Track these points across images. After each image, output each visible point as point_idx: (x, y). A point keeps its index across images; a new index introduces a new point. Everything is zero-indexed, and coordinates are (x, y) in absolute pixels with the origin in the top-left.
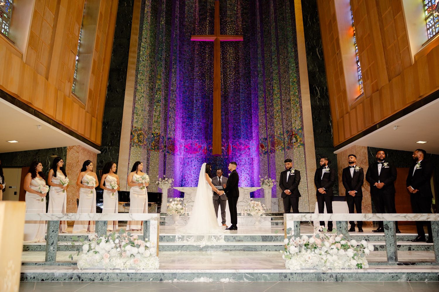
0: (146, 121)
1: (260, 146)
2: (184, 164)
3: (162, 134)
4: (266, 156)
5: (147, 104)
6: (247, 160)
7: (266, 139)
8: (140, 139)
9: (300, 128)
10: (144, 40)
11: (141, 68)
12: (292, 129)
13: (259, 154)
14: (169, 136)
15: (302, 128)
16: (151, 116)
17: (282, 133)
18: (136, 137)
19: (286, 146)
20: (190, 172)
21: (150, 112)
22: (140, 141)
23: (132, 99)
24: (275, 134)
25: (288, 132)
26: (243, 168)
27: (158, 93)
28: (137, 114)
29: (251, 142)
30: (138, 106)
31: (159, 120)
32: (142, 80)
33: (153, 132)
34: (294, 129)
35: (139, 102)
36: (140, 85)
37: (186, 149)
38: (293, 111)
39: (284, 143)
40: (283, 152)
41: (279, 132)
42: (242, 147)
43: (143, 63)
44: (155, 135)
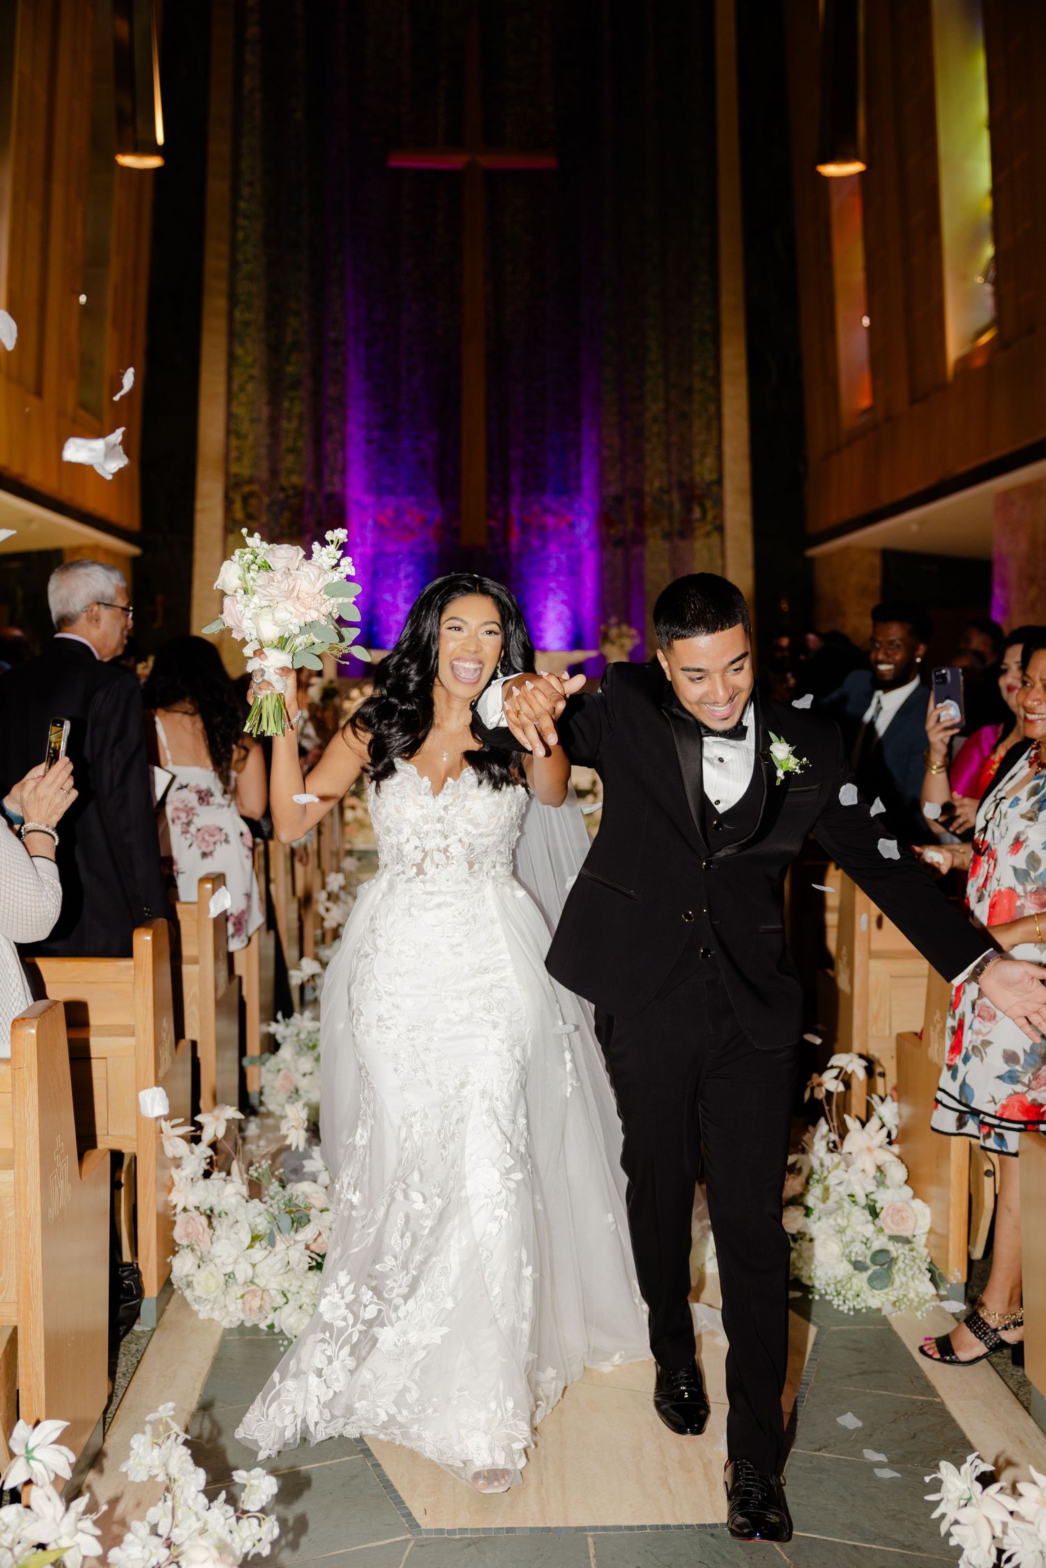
0: (264, 451)
1: (605, 520)
2: (375, 574)
3: (311, 487)
4: (619, 552)
5: (264, 399)
6: (563, 557)
7: (619, 500)
8: (250, 510)
9: (714, 477)
10: (246, 191)
11: (243, 287)
12: (692, 479)
13: (601, 543)
14: (329, 489)
15: (720, 481)
16: (275, 434)
17: (666, 487)
18: (238, 505)
19: (677, 526)
20: (395, 597)
21: (274, 421)
22: (249, 516)
23: (221, 388)
24: (647, 488)
25: (681, 485)
26: (553, 585)
27: (294, 357)
28: (239, 435)
29: (576, 505)
30: (239, 410)
31: (300, 443)
32: (247, 324)
33: (285, 483)
34: (698, 479)
35: (243, 397)
36: (242, 344)
37: (379, 527)
38: (698, 424)
39: (670, 518)
40: (667, 545)
41: (657, 484)
42: (550, 521)
43: (246, 268)
44: (291, 492)
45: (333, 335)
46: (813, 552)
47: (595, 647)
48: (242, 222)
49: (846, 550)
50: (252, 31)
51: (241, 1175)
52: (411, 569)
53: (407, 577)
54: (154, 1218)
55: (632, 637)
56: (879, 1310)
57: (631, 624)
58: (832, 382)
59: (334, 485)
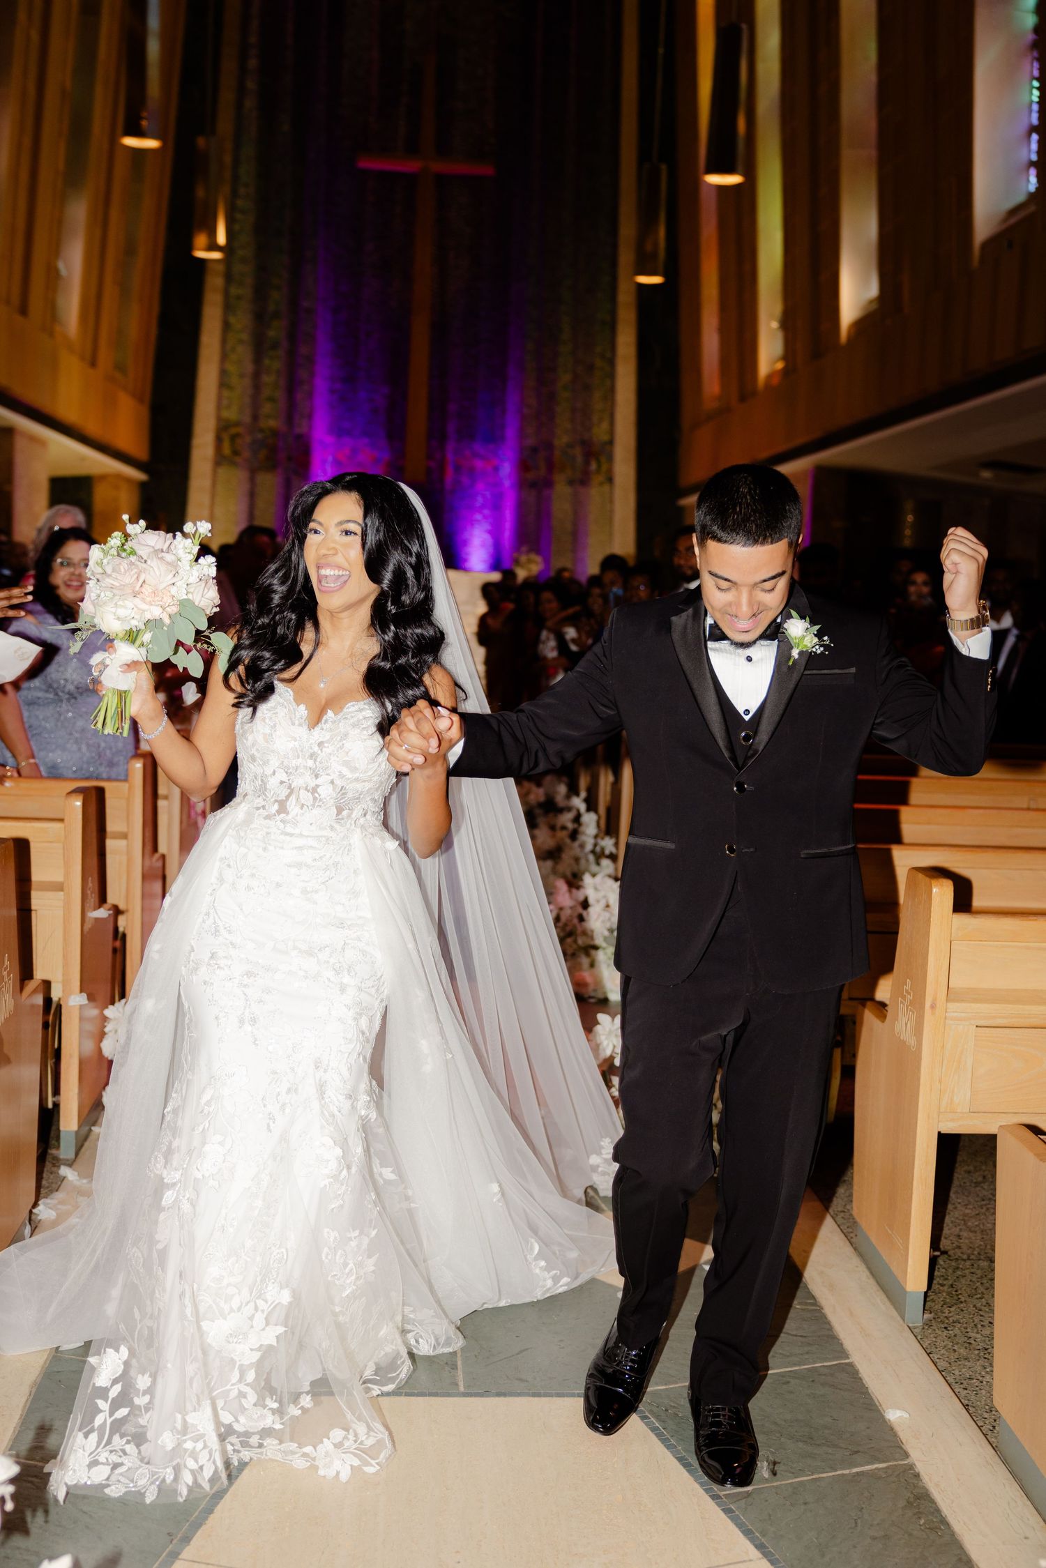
0: (248, 399)
1: (523, 466)
3: (283, 429)
4: (533, 493)
5: (250, 358)
6: (488, 494)
7: (535, 450)
8: (236, 447)
9: (605, 438)
12: (591, 438)
13: (519, 485)
14: (298, 430)
15: (611, 442)
16: (257, 386)
17: (571, 442)
18: (228, 443)
19: (578, 475)
21: (257, 375)
22: (236, 453)
23: (217, 350)
24: (557, 442)
25: (583, 443)
26: (478, 516)
27: (274, 324)
28: (229, 387)
29: (501, 452)
30: (231, 368)
31: (277, 393)
32: (239, 298)
33: (264, 426)
34: (595, 439)
35: (234, 356)
36: (235, 313)
37: (337, 463)
38: (596, 394)
39: (574, 468)
40: (570, 490)
41: (564, 440)
42: (479, 464)
43: (240, 253)
44: (268, 433)
45: (306, 304)
48: (239, 216)
50: (253, 63)
55: (536, 563)
57: (538, 552)
58: (698, 369)
59: (302, 427)
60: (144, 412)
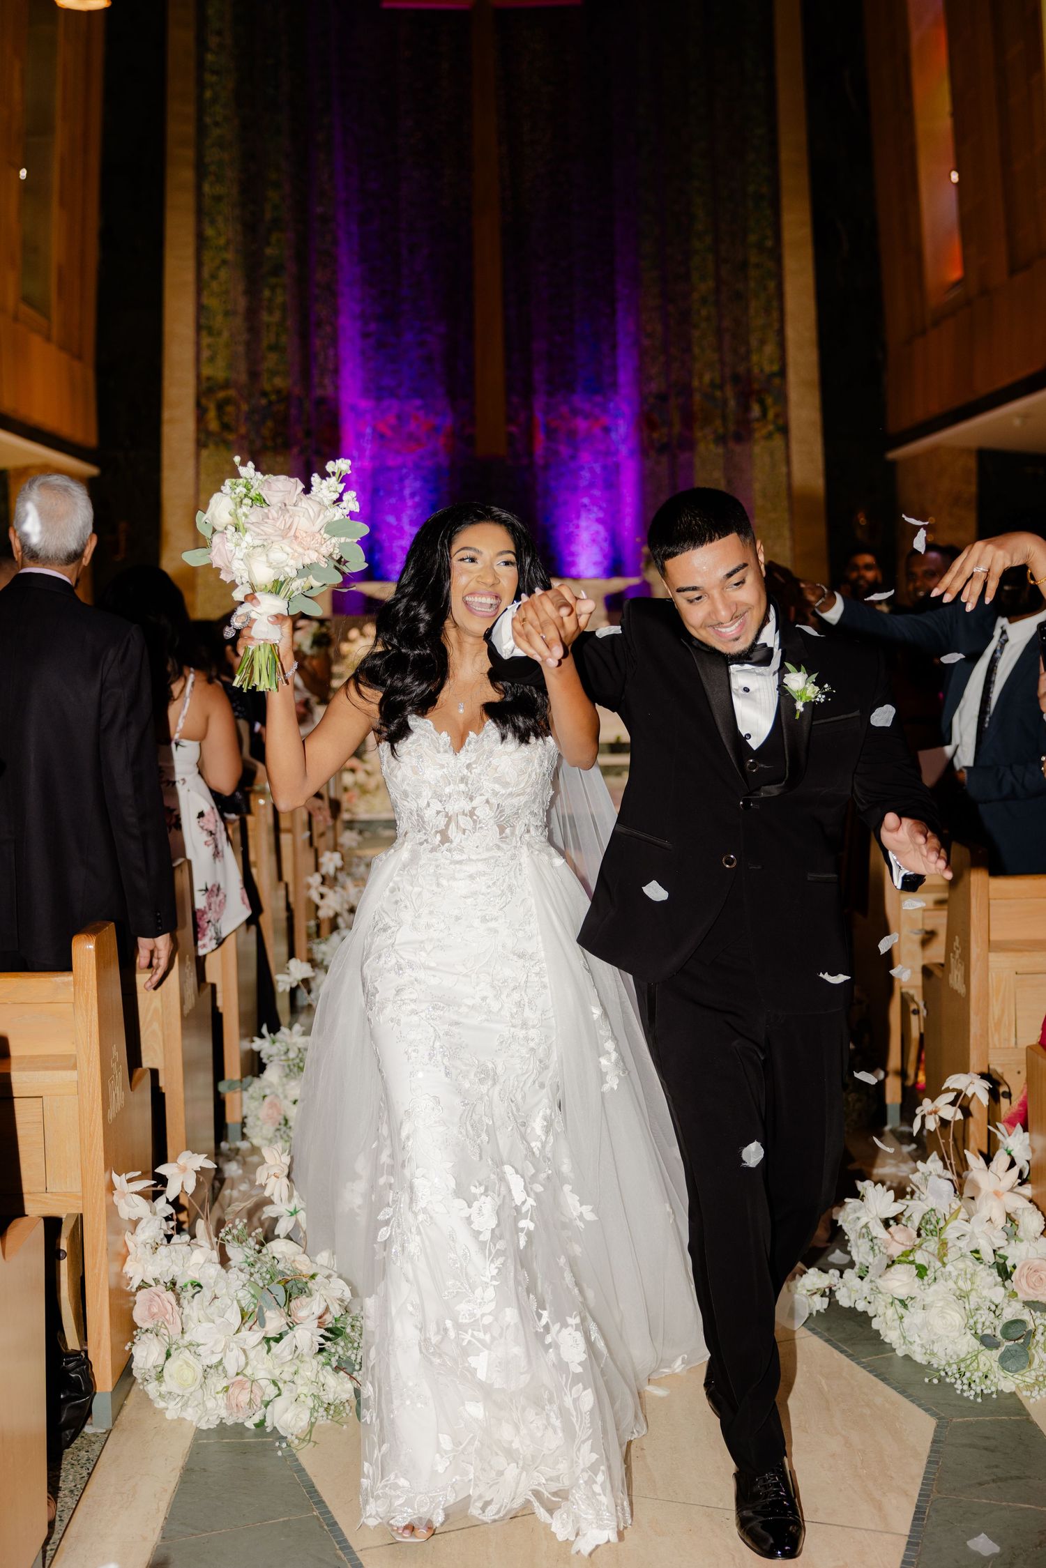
0: (241, 349)
1: (646, 421)
2: (375, 491)
3: (298, 391)
4: (664, 459)
5: (241, 287)
6: (597, 468)
7: (663, 398)
8: (226, 419)
9: (775, 368)
11: (213, 155)
12: (749, 371)
13: (643, 450)
14: (319, 392)
15: (782, 373)
16: (254, 329)
17: (718, 381)
18: (212, 414)
19: (732, 427)
20: (399, 519)
21: (252, 314)
22: (226, 427)
23: (190, 276)
24: (696, 383)
25: (736, 379)
26: (586, 500)
27: (274, 238)
28: (211, 331)
29: (612, 405)
30: (210, 302)
31: (284, 339)
32: (218, 199)
33: (267, 387)
34: (756, 370)
35: (214, 285)
36: (213, 222)
37: (379, 437)
38: (754, 305)
39: (724, 418)
40: (720, 450)
41: (707, 378)
42: (581, 424)
43: (216, 132)
44: (273, 397)
45: (319, 210)
46: (893, 455)
47: (637, 573)
48: (210, 78)
49: (934, 451)
51: (210, 1239)
52: (418, 484)
53: (413, 495)
54: (107, 1293)
56: (1013, 1394)
58: (915, 252)
59: (325, 388)
60: (86, 374)
